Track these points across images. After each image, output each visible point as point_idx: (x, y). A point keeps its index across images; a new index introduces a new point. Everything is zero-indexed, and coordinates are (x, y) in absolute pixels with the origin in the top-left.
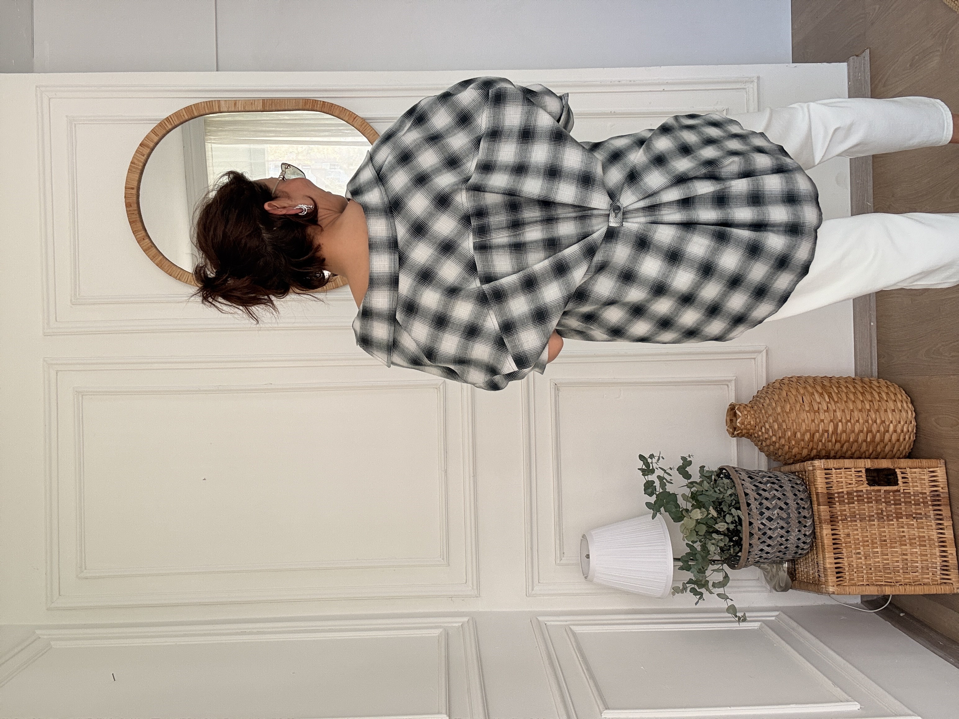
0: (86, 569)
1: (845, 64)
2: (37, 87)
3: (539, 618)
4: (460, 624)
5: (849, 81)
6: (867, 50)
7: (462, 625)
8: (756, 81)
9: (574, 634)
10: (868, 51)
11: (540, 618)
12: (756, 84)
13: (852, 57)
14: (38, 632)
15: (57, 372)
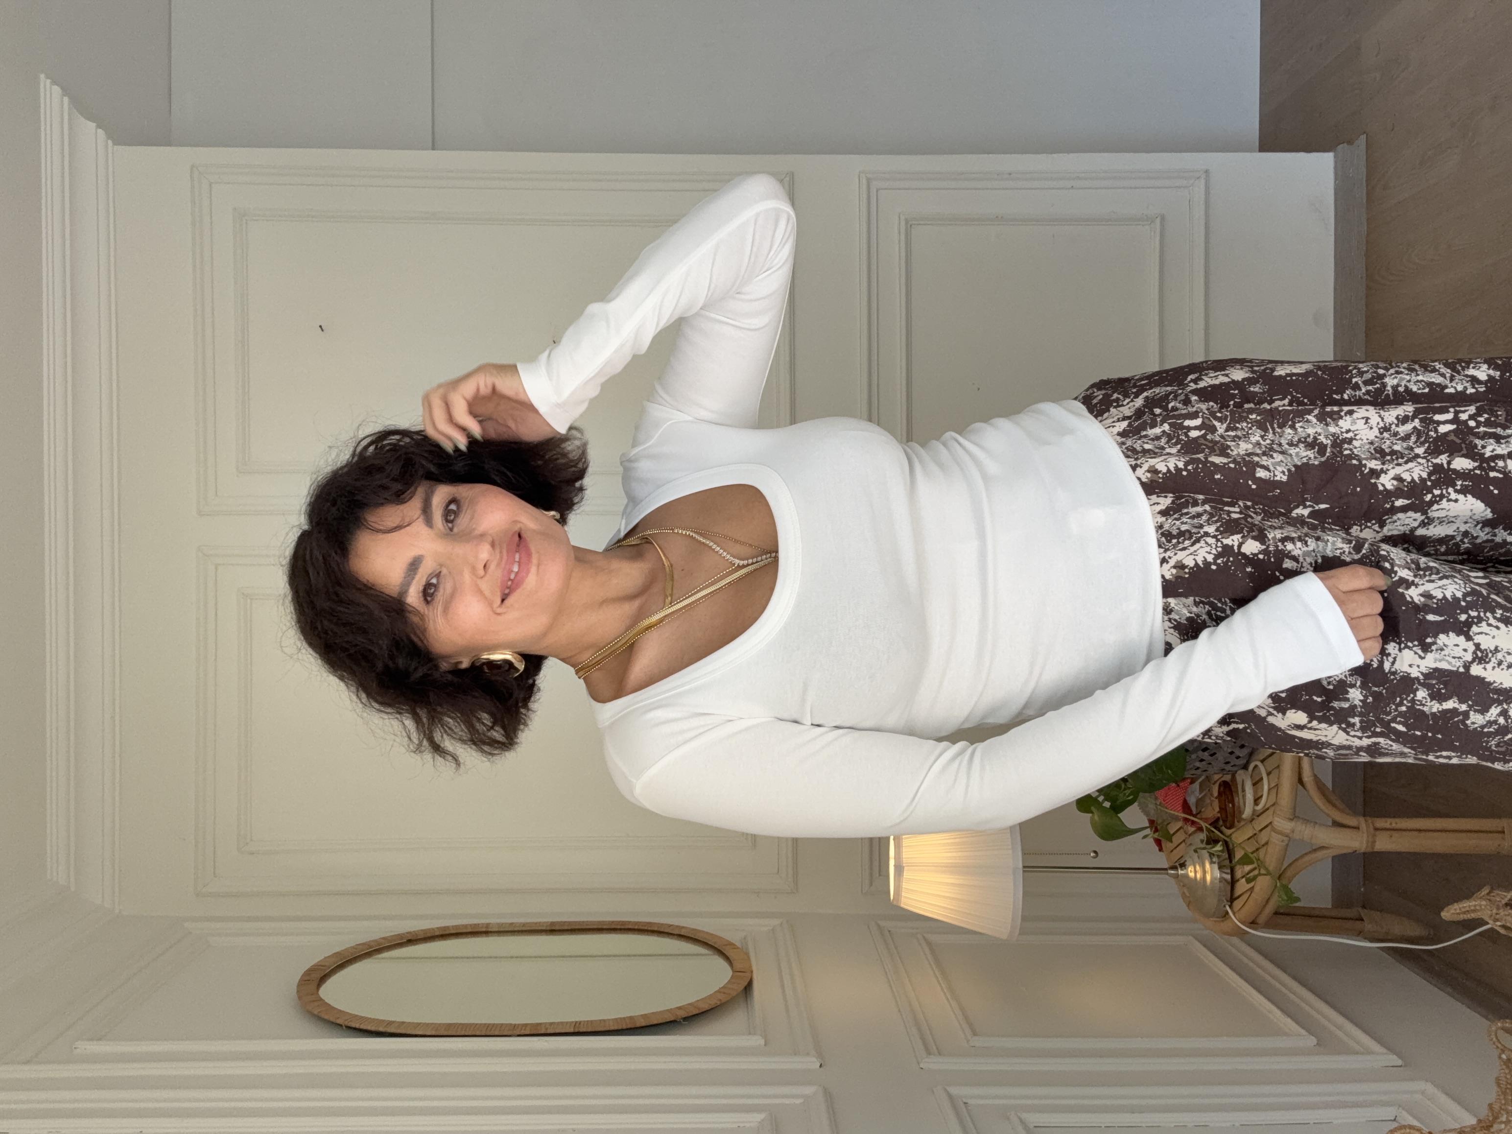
0: (251, 840)
1: (1331, 155)
2: (193, 167)
3: (879, 922)
4: (771, 928)
5: (1336, 179)
6: (1362, 137)
7: (773, 930)
8: (1203, 176)
9: (929, 944)
10: (1364, 137)
11: (882, 923)
12: (1203, 181)
13: (1341, 146)
14: (186, 925)
15: (217, 567)
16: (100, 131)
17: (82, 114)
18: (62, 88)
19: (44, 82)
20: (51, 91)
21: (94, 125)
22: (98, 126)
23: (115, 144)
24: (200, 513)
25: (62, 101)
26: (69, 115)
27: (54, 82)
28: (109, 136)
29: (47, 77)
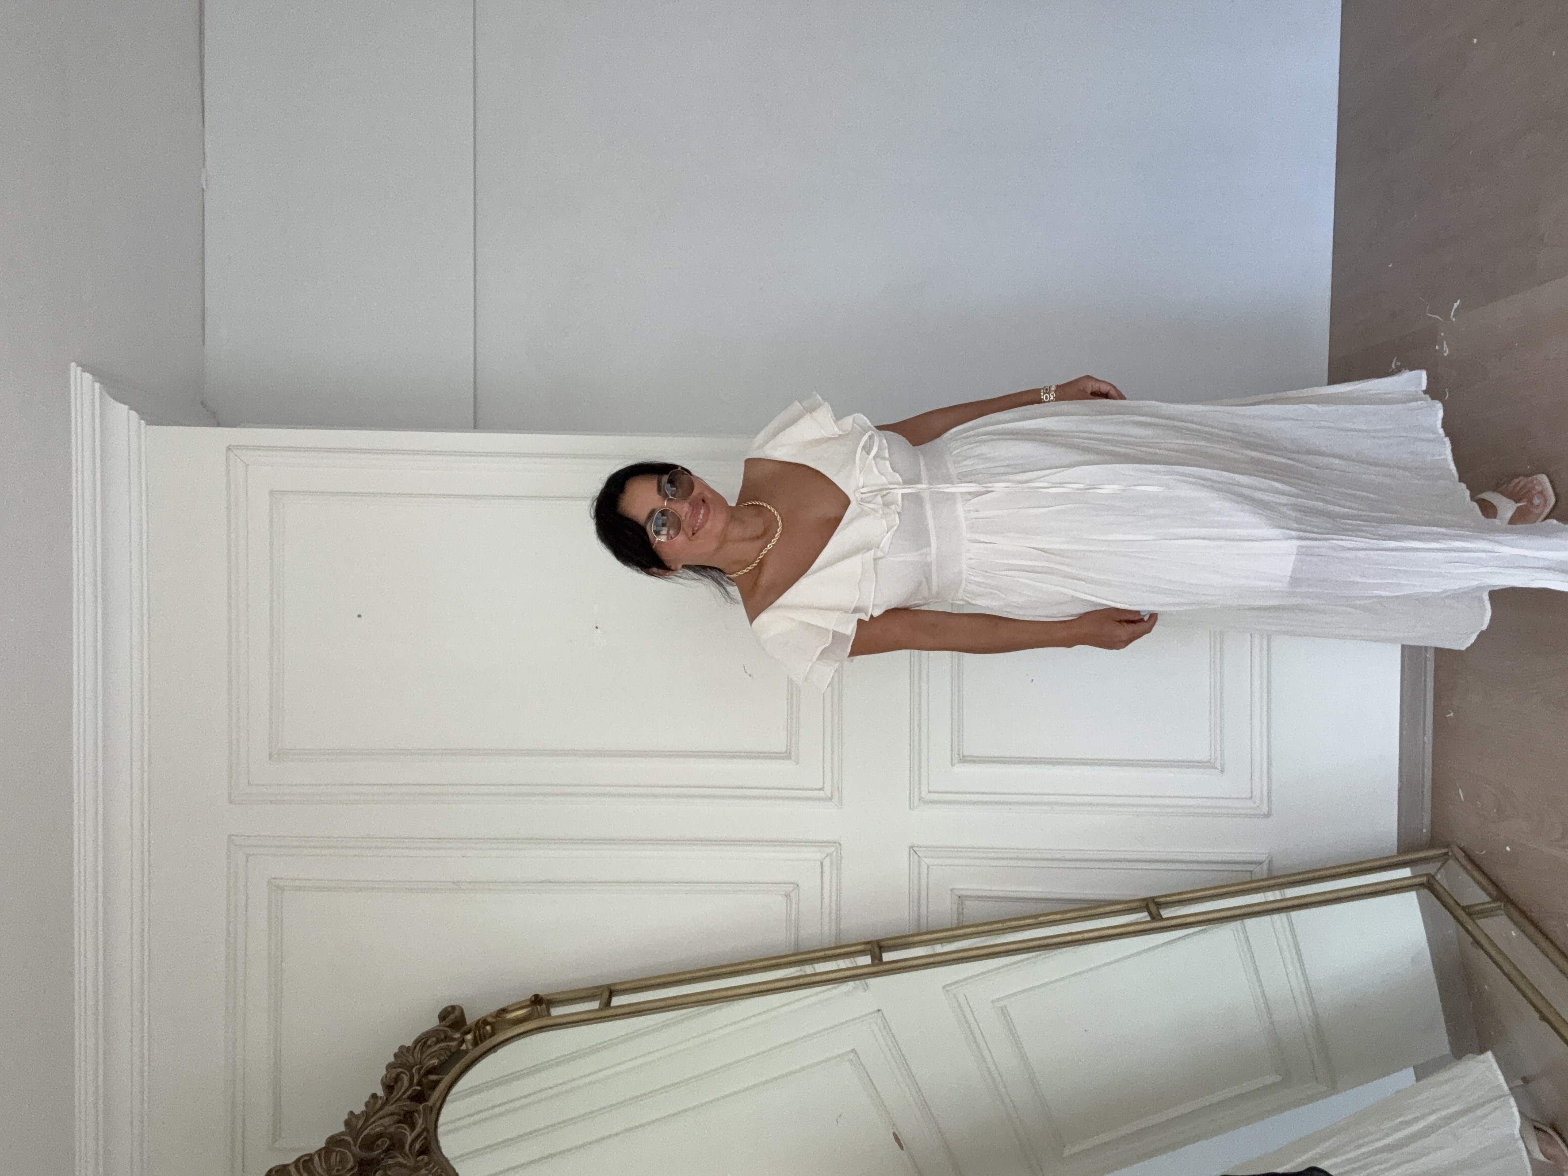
0: (281, 1137)
2: (229, 449)
15: (248, 856)
16: (133, 414)
17: (115, 399)
18: (94, 375)
19: (75, 370)
20: (82, 378)
21: (125, 407)
22: (131, 409)
23: (147, 424)
24: (231, 802)
25: (93, 386)
26: (101, 399)
27: (83, 371)
28: (143, 415)
29: (79, 364)
